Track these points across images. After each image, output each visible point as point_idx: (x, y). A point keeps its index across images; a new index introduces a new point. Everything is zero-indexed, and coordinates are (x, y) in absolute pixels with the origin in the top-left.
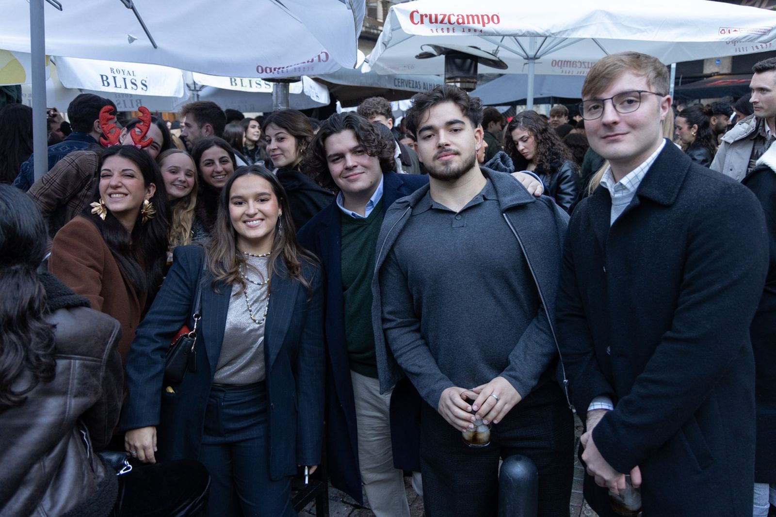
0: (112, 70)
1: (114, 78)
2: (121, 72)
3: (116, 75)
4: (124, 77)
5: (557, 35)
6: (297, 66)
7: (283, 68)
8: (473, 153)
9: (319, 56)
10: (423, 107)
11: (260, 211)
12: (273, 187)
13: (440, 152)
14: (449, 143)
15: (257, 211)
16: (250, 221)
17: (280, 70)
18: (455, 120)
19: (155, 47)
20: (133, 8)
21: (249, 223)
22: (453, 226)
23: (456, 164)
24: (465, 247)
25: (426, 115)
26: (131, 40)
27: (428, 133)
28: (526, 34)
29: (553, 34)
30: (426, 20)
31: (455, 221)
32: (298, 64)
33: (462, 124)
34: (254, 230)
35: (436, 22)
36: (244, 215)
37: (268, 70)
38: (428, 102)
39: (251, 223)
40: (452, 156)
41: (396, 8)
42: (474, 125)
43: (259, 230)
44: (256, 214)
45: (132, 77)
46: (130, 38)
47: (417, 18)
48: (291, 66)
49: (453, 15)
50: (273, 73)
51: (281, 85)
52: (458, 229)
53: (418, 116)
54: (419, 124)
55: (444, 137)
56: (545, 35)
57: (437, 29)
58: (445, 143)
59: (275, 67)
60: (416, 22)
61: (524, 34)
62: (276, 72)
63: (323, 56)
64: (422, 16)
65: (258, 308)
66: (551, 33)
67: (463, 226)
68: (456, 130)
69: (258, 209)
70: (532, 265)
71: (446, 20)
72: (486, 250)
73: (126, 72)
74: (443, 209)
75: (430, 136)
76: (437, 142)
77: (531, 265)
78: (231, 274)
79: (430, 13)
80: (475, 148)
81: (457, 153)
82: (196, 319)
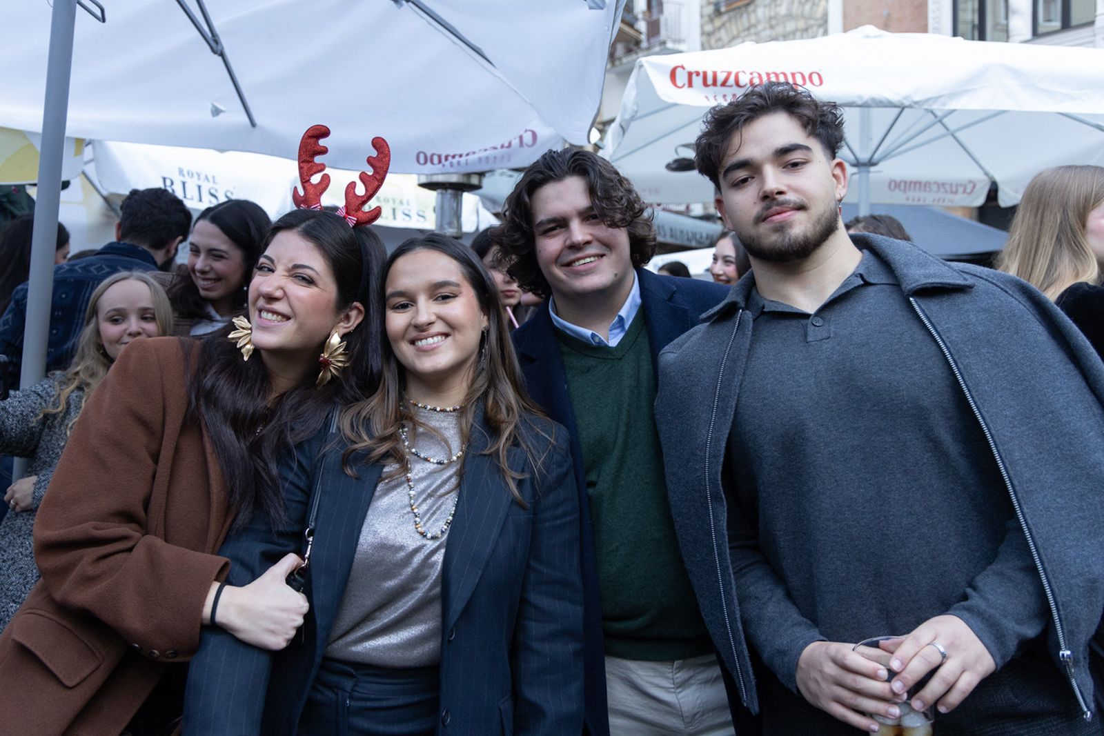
0: (181, 172)
1: (184, 184)
2: (196, 176)
3: (187, 179)
4: (199, 183)
5: (923, 104)
6: (483, 154)
7: (461, 156)
8: (833, 204)
9: (521, 137)
10: (729, 127)
11: (440, 318)
12: (464, 271)
13: (768, 208)
14: (783, 188)
15: (433, 318)
16: (421, 340)
17: (455, 161)
18: (792, 145)
19: (253, 124)
20: (222, 55)
21: (419, 344)
22: (809, 339)
23: (800, 226)
24: (835, 378)
25: (736, 140)
26: (216, 112)
27: (742, 174)
28: (870, 102)
29: (916, 103)
30: (697, 81)
31: (813, 328)
32: (486, 150)
33: (805, 152)
34: (430, 356)
35: (715, 83)
36: (411, 329)
37: (436, 159)
38: (736, 116)
39: (424, 342)
40: (793, 212)
41: (647, 62)
42: (829, 152)
43: (441, 355)
44: (431, 324)
45: (211, 185)
46: (214, 109)
47: (682, 78)
48: (474, 153)
49: (743, 72)
50: (444, 165)
51: (451, 194)
52: (819, 343)
53: (720, 144)
54: (722, 159)
55: (773, 178)
56: (903, 104)
57: (715, 97)
58: (776, 189)
59: (447, 153)
60: (679, 83)
61: (865, 103)
62: (447, 163)
63: (528, 138)
64: (690, 74)
65: (434, 509)
66: (913, 102)
67: (829, 338)
68: (795, 165)
69: (436, 314)
70: (976, 399)
71: (732, 80)
72: (878, 376)
73: (203, 177)
74: (787, 310)
75: (745, 181)
76: (760, 190)
77: (973, 398)
78: (384, 439)
79: (705, 70)
80: (835, 196)
81: (801, 208)
82: (311, 539)
